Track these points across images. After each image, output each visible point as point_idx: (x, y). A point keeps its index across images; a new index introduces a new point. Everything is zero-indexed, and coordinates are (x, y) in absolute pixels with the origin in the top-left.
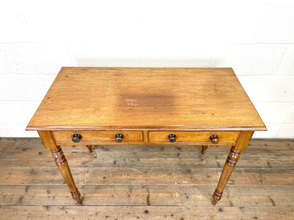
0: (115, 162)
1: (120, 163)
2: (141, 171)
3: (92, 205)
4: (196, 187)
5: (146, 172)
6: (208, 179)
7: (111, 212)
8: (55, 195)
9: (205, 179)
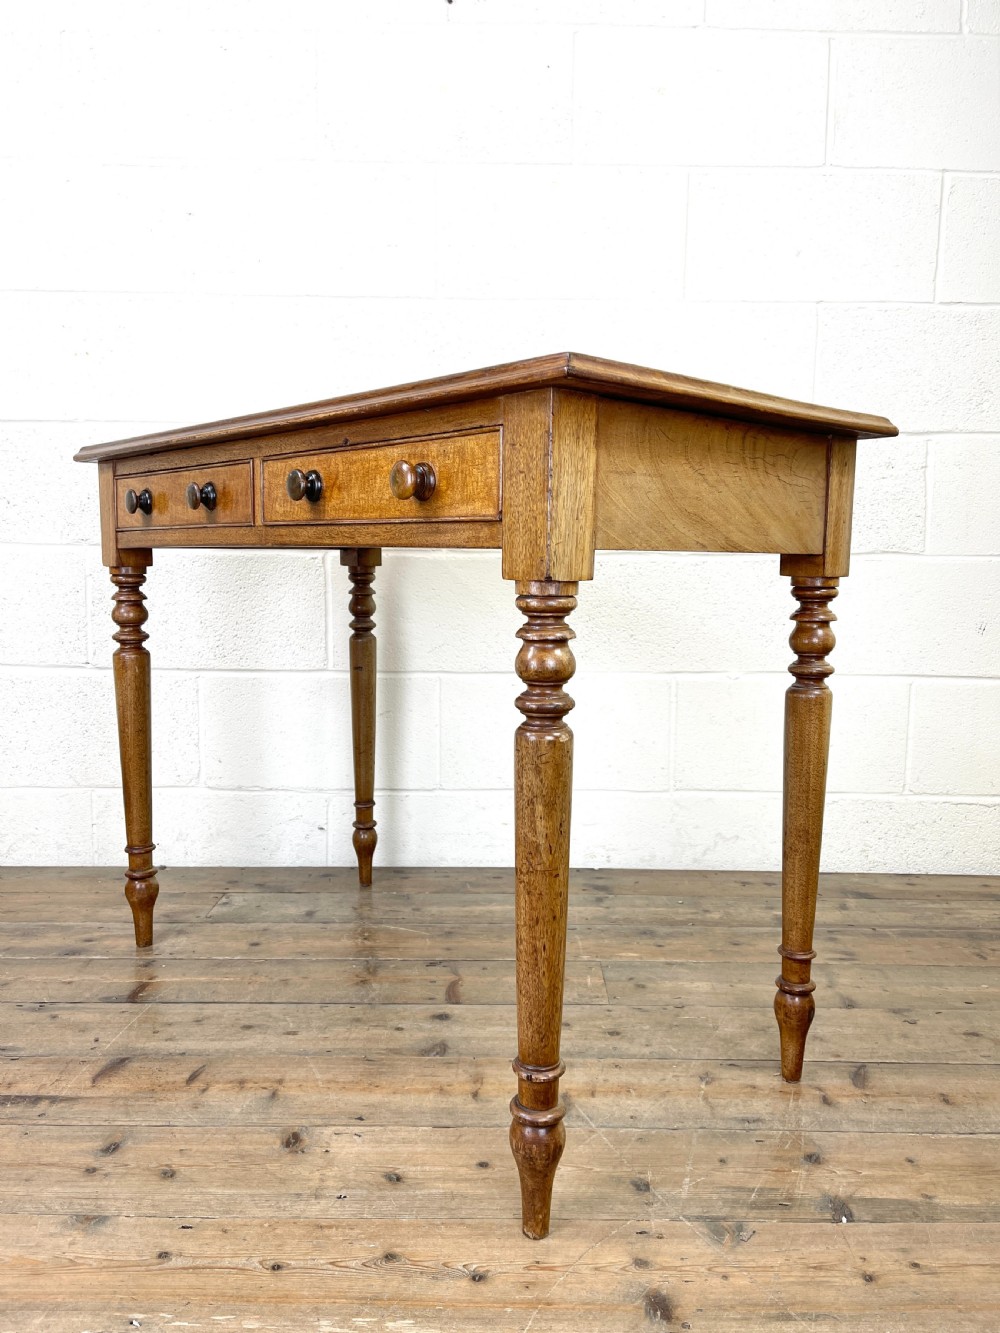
0: (310, 914)
1: (334, 915)
2: (428, 932)
3: (184, 1000)
4: (681, 964)
5: (450, 933)
6: (736, 948)
7: (270, 1017)
8: (10, 978)
9: (719, 949)
